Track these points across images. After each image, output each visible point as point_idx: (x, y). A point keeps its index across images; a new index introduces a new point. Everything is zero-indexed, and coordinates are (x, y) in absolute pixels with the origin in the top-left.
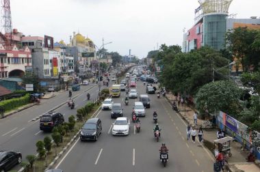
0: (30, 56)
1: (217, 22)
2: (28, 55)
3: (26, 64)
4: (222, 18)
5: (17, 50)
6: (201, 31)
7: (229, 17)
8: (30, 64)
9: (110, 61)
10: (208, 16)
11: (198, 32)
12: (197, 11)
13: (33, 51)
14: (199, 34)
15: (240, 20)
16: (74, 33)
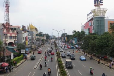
0: (16, 35)
1: (101, 20)
2: (15, 35)
3: (14, 39)
4: (102, 18)
5: (11, 32)
6: (92, 24)
7: (106, 18)
8: (16, 39)
9: (45, 38)
10: (96, 17)
11: (90, 25)
12: (88, 15)
13: (17, 33)
14: (91, 25)
15: (111, 19)
16: (29, 24)
